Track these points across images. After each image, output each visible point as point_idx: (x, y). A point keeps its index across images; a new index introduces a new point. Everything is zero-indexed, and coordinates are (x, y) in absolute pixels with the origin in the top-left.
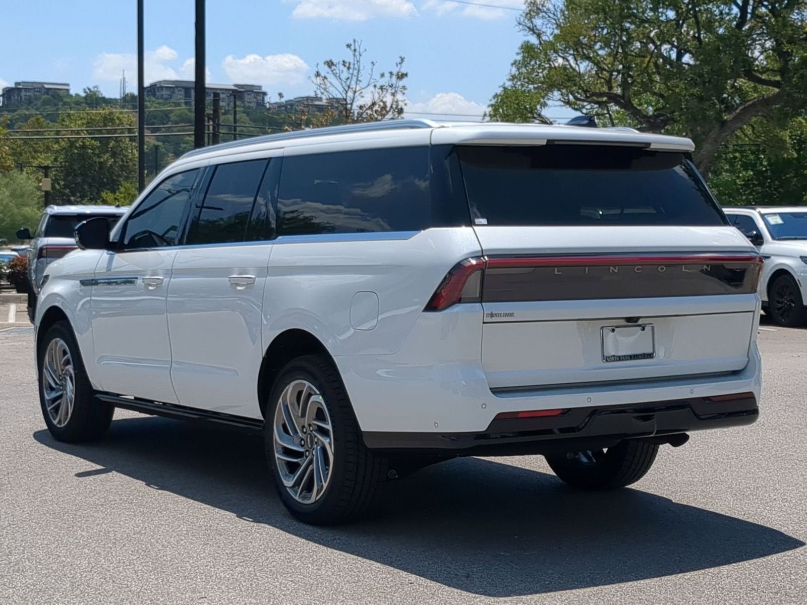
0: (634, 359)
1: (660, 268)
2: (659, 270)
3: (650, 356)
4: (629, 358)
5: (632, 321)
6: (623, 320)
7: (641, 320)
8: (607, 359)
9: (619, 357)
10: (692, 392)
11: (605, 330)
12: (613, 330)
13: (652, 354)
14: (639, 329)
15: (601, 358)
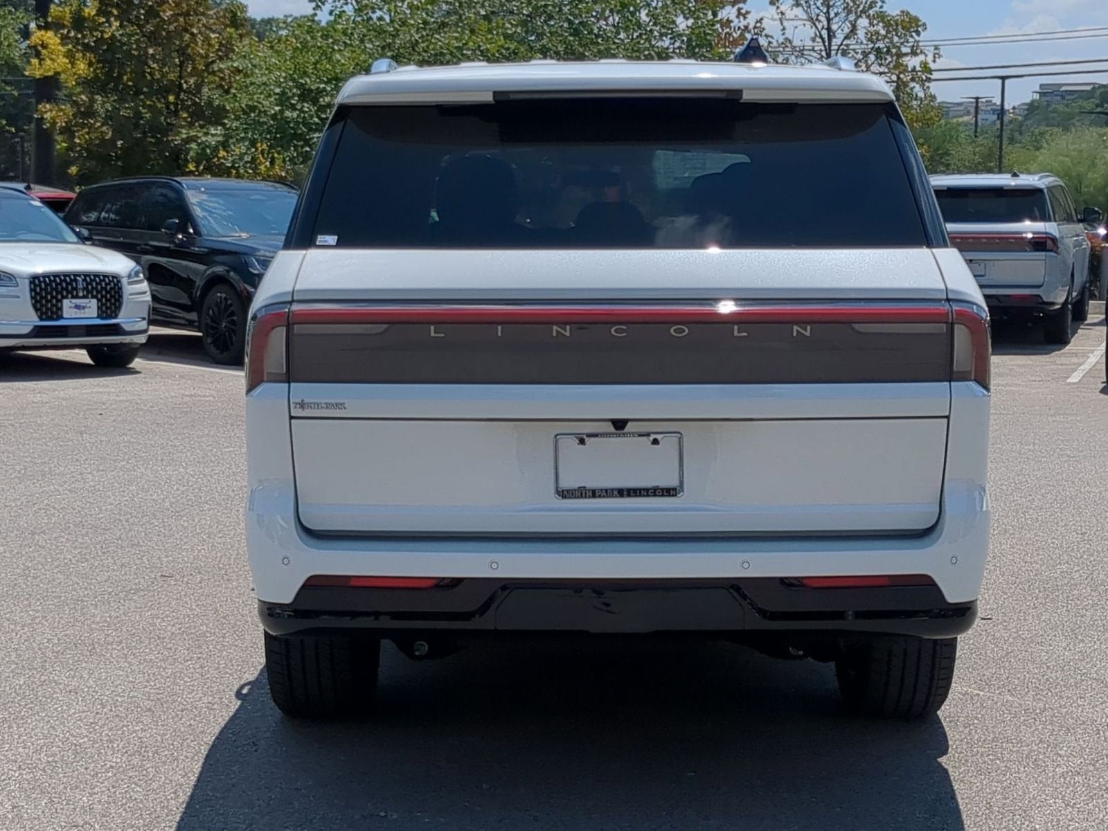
0: (629, 495)
3: (669, 492)
4: (616, 493)
8: (564, 494)
9: (594, 491)
11: (563, 441)
12: (582, 442)
13: (674, 489)
14: (647, 441)
15: (553, 490)
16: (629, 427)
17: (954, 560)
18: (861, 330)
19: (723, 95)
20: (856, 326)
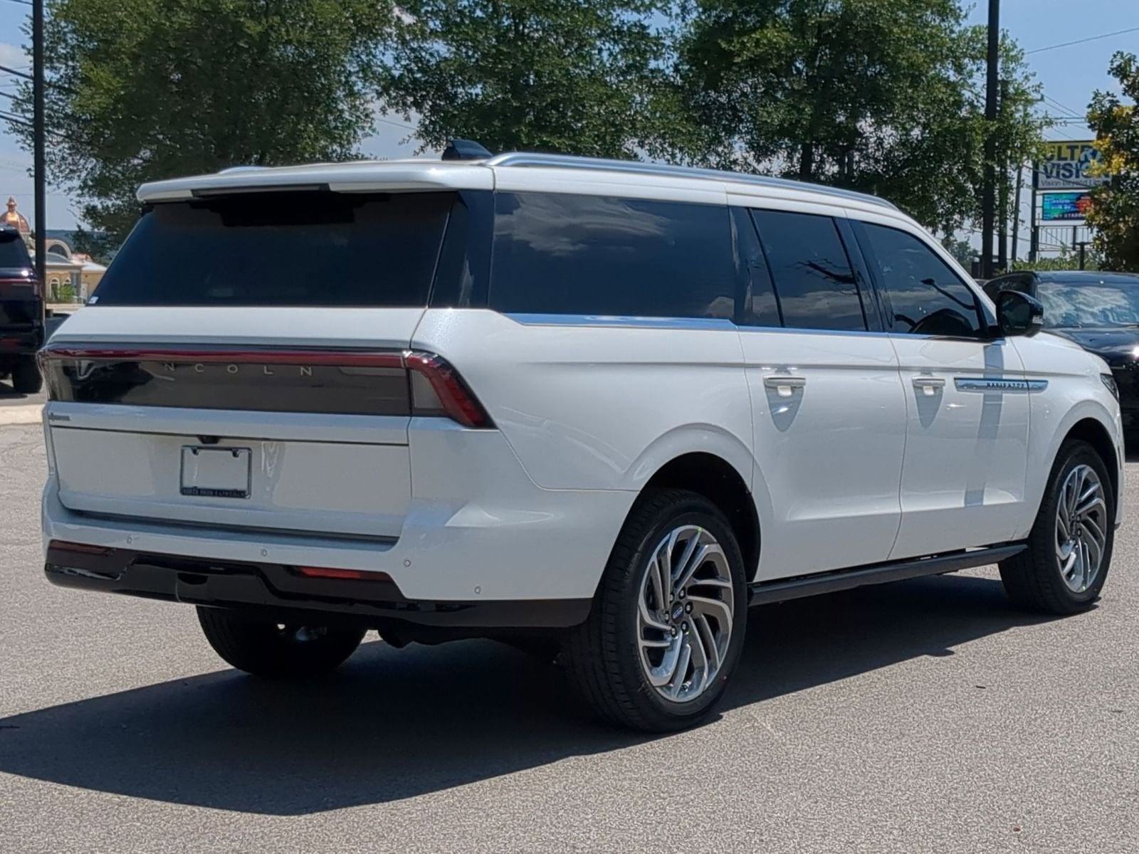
0: (218, 495)
1: (229, 367)
2: (237, 370)
3: (239, 494)
4: (211, 493)
5: (210, 441)
6: (196, 439)
7: (222, 440)
8: (184, 491)
9: (199, 490)
10: (264, 552)
11: (186, 451)
12: (195, 452)
13: (244, 492)
14: (230, 453)
15: (178, 489)
16: (221, 444)
17: (408, 563)
18: (346, 372)
19: (316, 188)
20: (342, 368)
